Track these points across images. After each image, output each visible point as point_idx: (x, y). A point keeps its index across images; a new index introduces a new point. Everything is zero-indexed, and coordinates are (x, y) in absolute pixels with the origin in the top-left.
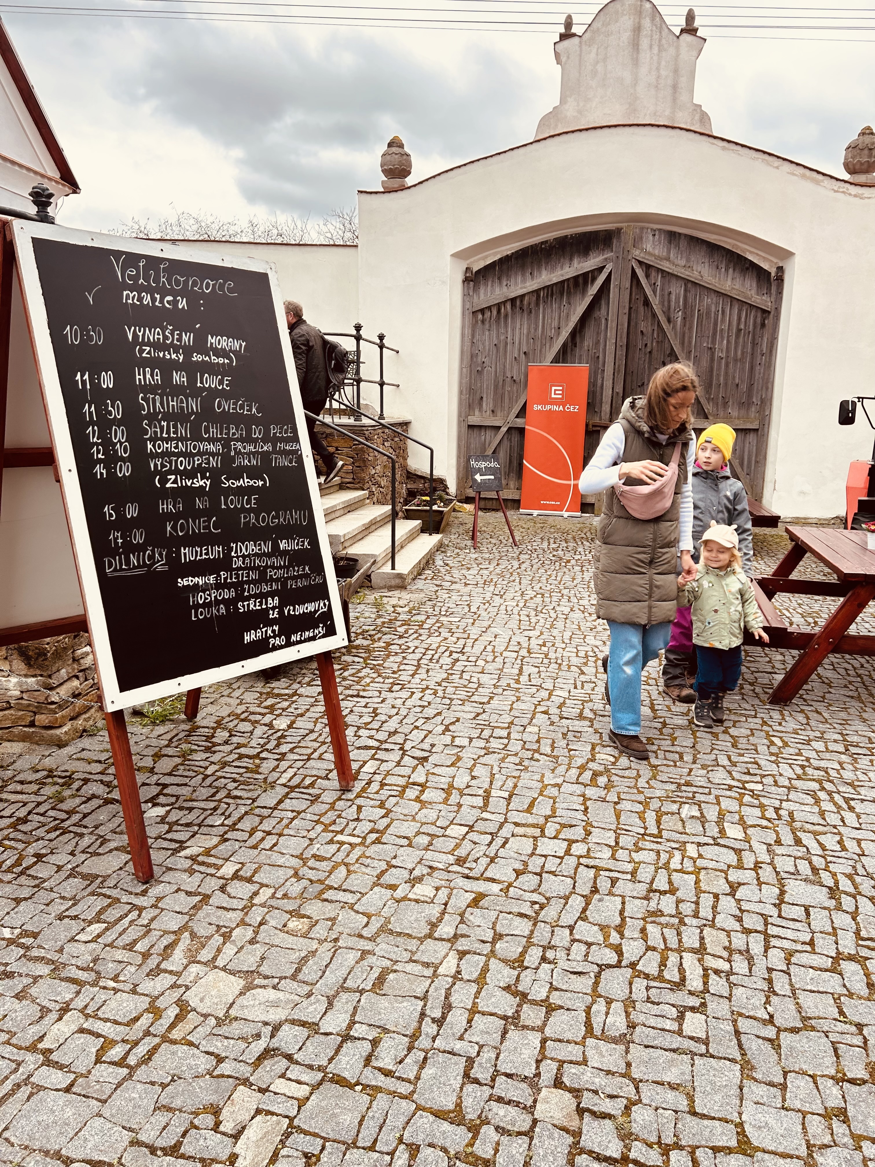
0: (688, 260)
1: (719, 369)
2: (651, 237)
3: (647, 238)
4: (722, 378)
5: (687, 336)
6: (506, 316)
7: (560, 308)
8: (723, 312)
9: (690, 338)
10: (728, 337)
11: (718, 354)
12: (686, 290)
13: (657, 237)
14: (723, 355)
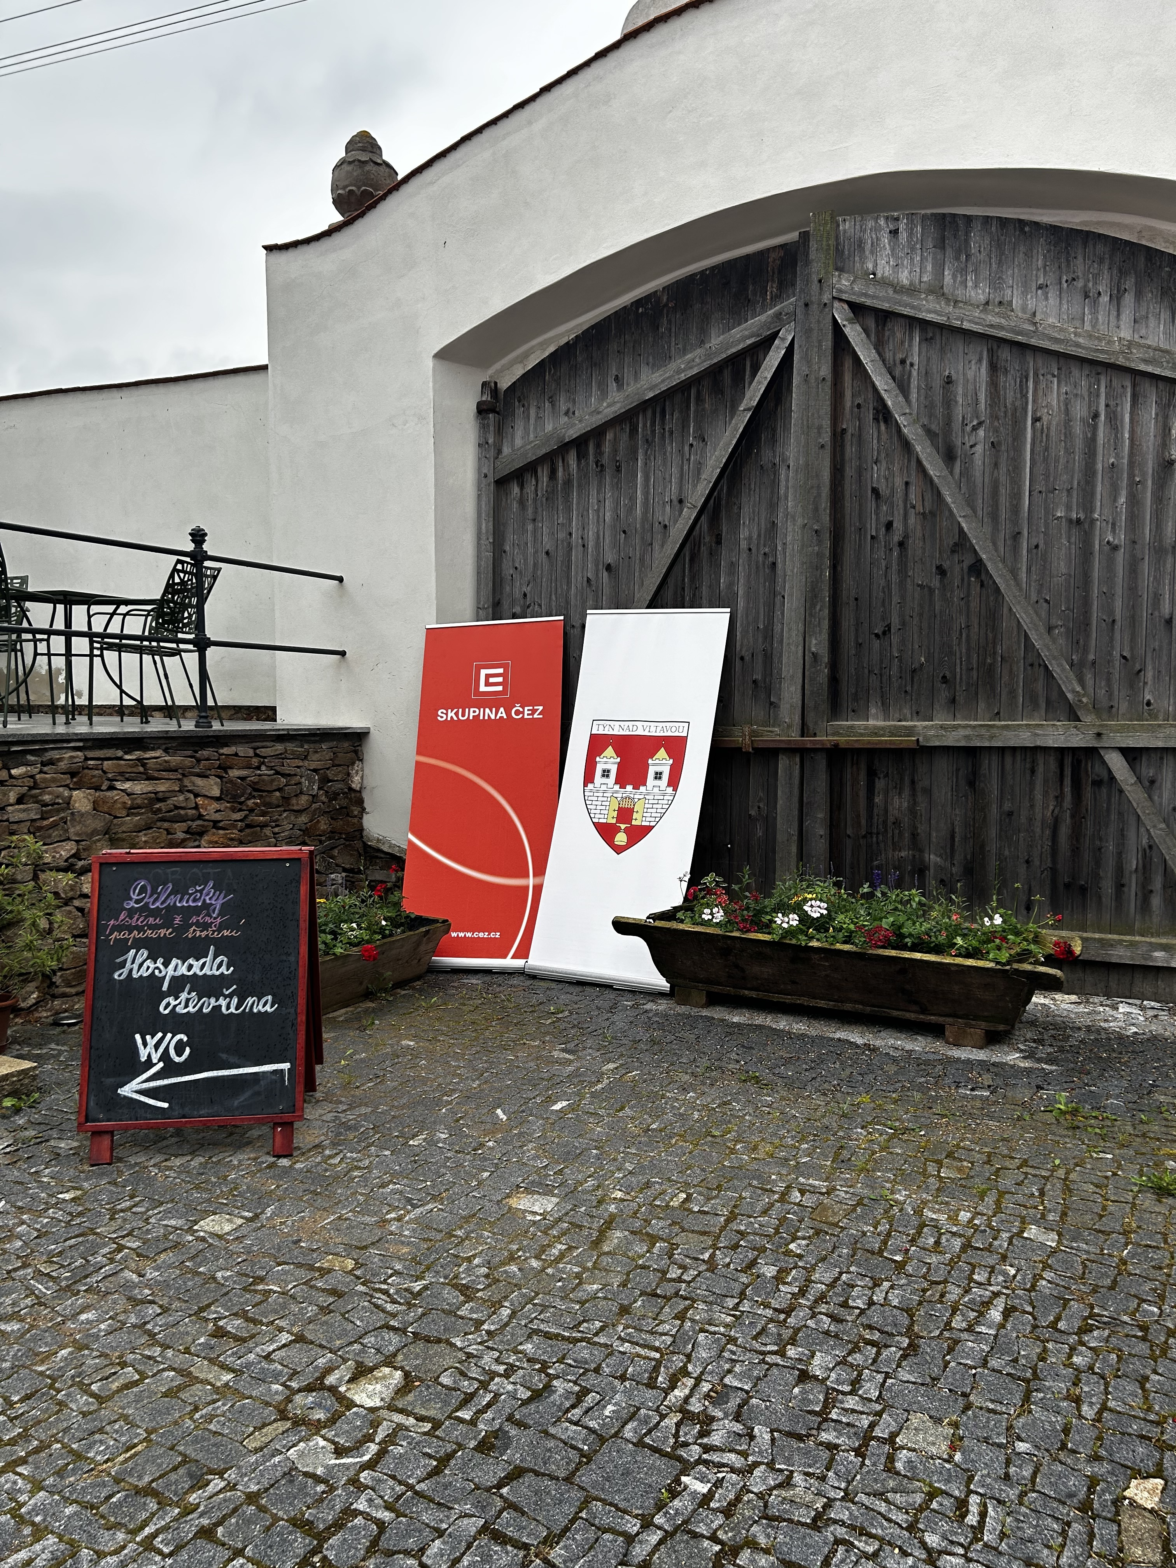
0: (996, 283)
1: (1109, 580)
2: (885, 240)
3: (876, 244)
4: (1118, 603)
5: (1004, 493)
6: (568, 483)
7: (681, 452)
8: (1113, 419)
9: (1017, 496)
10: (1133, 485)
11: (1104, 535)
12: (993, 368)
13: (903, 236)
14: (1121, 538)
